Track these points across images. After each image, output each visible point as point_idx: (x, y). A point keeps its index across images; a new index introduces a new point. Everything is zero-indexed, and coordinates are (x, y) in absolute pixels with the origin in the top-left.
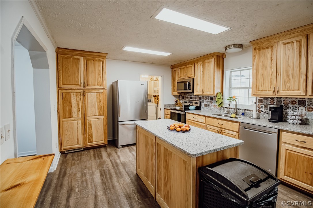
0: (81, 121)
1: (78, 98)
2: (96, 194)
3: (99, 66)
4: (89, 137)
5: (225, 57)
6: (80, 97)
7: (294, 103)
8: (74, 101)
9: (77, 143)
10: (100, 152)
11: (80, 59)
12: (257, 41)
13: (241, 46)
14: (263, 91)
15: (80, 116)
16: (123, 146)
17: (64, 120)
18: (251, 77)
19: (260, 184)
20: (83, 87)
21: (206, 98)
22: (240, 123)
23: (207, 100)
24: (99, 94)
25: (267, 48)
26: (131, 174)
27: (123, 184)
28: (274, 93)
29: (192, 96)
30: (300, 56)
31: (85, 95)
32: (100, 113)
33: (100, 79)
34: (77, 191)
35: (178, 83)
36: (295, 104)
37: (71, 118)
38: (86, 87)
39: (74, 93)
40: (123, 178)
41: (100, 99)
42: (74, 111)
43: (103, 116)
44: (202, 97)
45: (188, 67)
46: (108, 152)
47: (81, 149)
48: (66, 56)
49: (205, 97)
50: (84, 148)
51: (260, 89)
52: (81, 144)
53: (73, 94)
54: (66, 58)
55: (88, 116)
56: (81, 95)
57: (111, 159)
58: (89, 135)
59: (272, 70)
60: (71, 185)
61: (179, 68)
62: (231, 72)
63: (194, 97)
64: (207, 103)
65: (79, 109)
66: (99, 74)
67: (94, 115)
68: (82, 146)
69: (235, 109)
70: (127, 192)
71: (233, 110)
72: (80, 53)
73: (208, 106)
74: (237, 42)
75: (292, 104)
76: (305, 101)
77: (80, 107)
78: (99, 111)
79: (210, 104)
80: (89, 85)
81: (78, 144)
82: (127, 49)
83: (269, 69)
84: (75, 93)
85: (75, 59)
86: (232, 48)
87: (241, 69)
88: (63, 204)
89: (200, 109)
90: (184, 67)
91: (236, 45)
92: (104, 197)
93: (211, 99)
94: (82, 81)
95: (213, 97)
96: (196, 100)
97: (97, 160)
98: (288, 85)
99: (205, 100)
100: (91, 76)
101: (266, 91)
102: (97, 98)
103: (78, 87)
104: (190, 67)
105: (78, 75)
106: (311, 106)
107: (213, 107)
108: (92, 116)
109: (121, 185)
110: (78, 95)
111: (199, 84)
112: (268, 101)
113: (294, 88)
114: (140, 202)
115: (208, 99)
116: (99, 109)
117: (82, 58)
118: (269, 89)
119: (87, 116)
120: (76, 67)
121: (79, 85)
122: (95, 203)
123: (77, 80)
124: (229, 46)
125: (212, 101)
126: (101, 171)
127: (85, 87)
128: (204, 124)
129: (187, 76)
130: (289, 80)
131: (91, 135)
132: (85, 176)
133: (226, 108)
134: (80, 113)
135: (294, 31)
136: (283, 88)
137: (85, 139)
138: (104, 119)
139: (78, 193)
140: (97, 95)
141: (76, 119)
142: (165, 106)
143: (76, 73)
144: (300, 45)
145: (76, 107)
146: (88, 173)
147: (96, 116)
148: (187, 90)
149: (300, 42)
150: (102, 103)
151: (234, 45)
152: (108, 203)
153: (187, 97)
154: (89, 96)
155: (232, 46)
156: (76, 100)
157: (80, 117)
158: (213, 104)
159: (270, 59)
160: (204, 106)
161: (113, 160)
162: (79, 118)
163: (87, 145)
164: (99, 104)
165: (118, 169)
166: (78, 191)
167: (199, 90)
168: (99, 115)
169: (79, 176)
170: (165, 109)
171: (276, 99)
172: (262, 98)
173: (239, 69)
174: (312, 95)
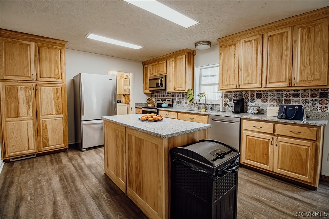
0: (32, 121)
1: (27, 93)
2: (55, 199)
3: (56, 55)
4: (44, 140)
5: (196, 55)
6: (30, 91)
7: (252, 96)
8: (22, 96)
9: (27, 148)
10: (59, 157)
11: (30, 45)
12: (223, 39)
13: (209, 43)
14: (227, 85)
15: (31, 114)
16: (89, 149)
17: (7, 119)
18: (218, 74)
19: (225, 156)
20: (34, 80)
21: (178, 95)
22: (208, 116)
23: (179, 97)
24: (57, 89)
25: (231, 45)
26: (98, 175)
27: (89, 185)
28: (237, 87)
29: (165, 94)
30: (257, 53)
31: (37, 89)
32: (58, 111)
33: (57, 70)
34: (29, 199)
35: (150, 80)
36: (254, 96)
37: (18, 117)
38: (39, 80)
39: (21, 86)
40: (89, 179)
41: (58, 94)
42: (22, 108)
43: (62, 115)
44: (174, 94)
45: (160, 64)
46: (69, 156)
47: (34, 155)
48: (10, 40)
49: (177, 94)
50: (37, 154)
51: (226, 84)
52: (32, 149)
53: (21, 88)
54: (10, 42)
55: (42, 115)
56: (32, 89)
57: (73, 163)
58: (43, 138)
59: (235, 65)
60: (21, 194)
61: (151, 64)
62: (201, 69)
63: (167, 95)
64: (179, 101)
65: (29, 106)
66: (56, 65)
67: (50, 114)
68: (34, 152)
69: (204, 104)
70: (94, 192)
71: (202, 105)
72: (30, 38)
73: (180, 103)
74: (206, 38)
75: (251, 97)
76: (261, 94)
77: (31, 104)
78: (57, 108)
79: (182, 101)
80: (43, 77)
81: (29, 149)
82: (92, 36)
83: (233, 65)
84: (24, 87)
85: (23, 44)
86: (202, 44)
87: (210, 66)
88: (10, 215)
89: (172, 107)
90: (156, 63)
91: (205, 42)
92: (65, 201)
93: (183, 96)
94: (33, 72)
95: (185, 94)
96: (169, 97)
97: (55, 165)
98: (248, 79)
99: (177, 98)
100: (45, 66)
101: (230, 85)
102: (54, 93)
103: (27, 79)
104: (162, 63)
105: (28, 64)
106: (265, 98)
107: (185, 104)
108: (48, 115)
109: (87, 187)
110: (28, 89)
111: (171, 81)
112: (232, 95)
113: (252, 81)
114: (110, 199)
116: (56, 106)
117: (32, 44)
118: (233, 84)
119: (40, 115)
120: (24, 54)
121: (28, 76)
122: (53, 209)
123: (26, 70)
124: (199, 42)
125: (184, 98)
126: (60, 176)
127: (37, 79)
129: (159, 72)
130: (249, 75)
131: (46, 138)
132: (40, 183)
133: (197, 103)
134: (31, 111)
135: (253, 30)
136: (244, 82)
137: (38, 142)
138: (64, 118)
139: (31, 201)
140: (53, 90)
141: (24, 118)
142: (136, 104)
143: (25, 62)
144: (257, 44)
145: (25, 104)
146: (44, 180)
147: (53, 114)
148: (159, 87)
149: (256, 40)
150: (60, 100)
151: (203, 41)
152: (71, 206)
153: (160, 95)
154: (42, 91)
155: (202, 43)
156: (25, 95)
157: (31, 116)
158: (185, 101)
159: (233, 56)
160: (176, 103)
161: (76, 163)
162: (29, 117)
163: (41, 151)
164: (56, 100)
165: (82, 171)
166: (31, 199)
167: (171, 87)
168: (56, 114)
169: (31, 184)
170: (136, 108)
171: (238, 93)
172: (227, 93)
173: (208, 66)
174: (266, 87)
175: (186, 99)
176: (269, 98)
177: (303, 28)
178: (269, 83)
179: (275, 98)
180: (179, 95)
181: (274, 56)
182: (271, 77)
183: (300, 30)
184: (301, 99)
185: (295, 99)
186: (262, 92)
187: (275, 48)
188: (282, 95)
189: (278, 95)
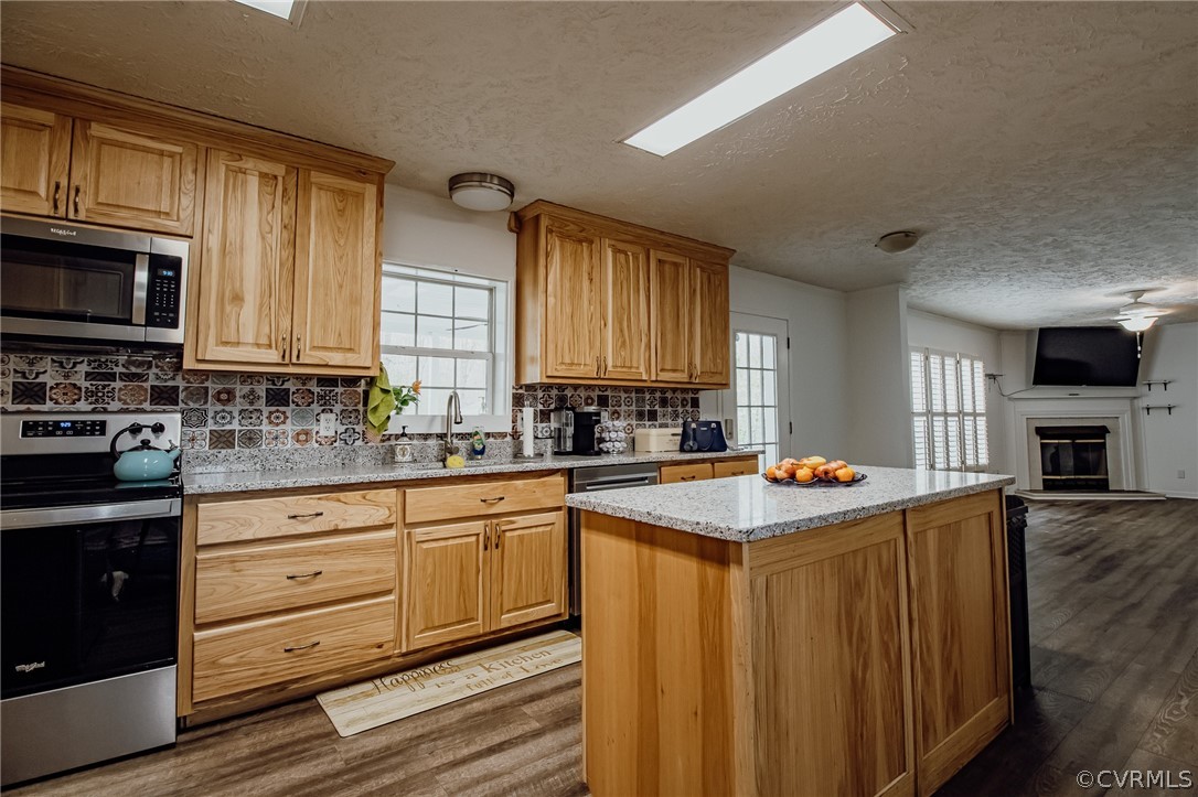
14: (572, 364)
21: (230, 393)
23: (239, 404)
29: (49, 379)
49: (213, 386)
51: (567, 360)
59: (593, 307)
63: (84, 384)
64: (235, 426)
69: (441, 436)
73: (250, 439)
76: (607, 396)
79: (265, 427)
86: (492, 187)
87: (458, 279)
91: (503, 182)
93: (278, 398)
95: (291, 386)
98: (622, 353)
99: (212, 407)
104: (143, 149)
107: (290, 444)
113: (631, 362)
115: (251, 397)
125: (282, 409)
128: (392, 533)
158: (290, 428)
159: (587, 275)
160: (203, 447)
171: (554, 392)
172: (520, 391)
173: (449, 277)
174: (656, 381)
175: (302, 417)
176: (623, 408)
177: (703, 270)
178: (662, 370)
179: (634, 408)
180: (241, 389)
181: (667, 310)
182: (663, 357)
183: (698, 270)
184: (670, 409)
185: (662, 409)
186: (608, 393)
187: (668, 292)
188: (644, 400)
189: (637, 401)
